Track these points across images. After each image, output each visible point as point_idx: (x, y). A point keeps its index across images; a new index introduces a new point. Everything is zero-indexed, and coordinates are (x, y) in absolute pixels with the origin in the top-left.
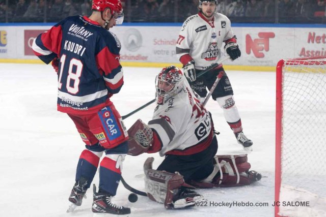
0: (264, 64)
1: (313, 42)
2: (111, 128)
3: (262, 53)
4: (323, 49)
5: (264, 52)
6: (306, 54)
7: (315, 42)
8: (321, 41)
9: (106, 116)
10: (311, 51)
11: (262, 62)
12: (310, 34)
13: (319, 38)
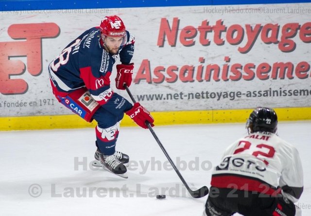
0: (27, 109)
1: (174, 45)
2: (77, 111)
3: (23, 82)
4: (202, 60)
5: (27, 77)
6: (153, 76)
7: (178, 42)
8: (197, 39)
9: (68, 103)
10: (166, 67)
11: (20, 105)
12: (164, 22)
13: (190, 32)
